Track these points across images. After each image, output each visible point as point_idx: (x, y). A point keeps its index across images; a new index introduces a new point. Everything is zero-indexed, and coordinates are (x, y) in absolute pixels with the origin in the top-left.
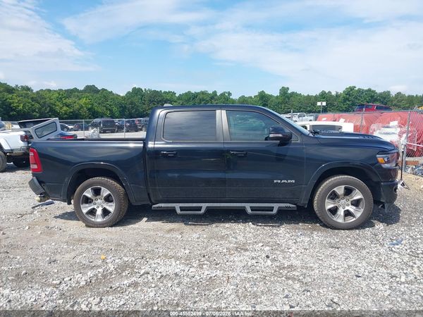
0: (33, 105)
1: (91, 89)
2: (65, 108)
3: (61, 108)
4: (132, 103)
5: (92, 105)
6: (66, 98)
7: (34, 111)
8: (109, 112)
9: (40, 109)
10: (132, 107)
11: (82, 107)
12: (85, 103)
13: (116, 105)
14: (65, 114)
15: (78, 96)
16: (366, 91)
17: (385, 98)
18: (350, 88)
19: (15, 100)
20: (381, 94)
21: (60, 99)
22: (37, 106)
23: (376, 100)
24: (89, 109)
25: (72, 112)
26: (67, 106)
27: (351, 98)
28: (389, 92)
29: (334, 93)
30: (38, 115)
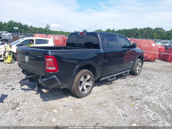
16: (18, 23)
17: (26, 28)
18: (11, 21)
20: (24, 25)
23: (22, 28)
27: (11, 26)
28: (27, 25)
29: (3, 23)
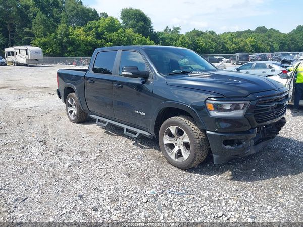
0: (212, 44)
1: (261, 30)
2: (233, 46)
3: (231, 46)
4: (292, 39)
5: (256, 42)
6: (235, 38)
7: (212, 48)
8: (269, 48)
9: (215, 47)
10: (293, 43)
11: (247, 44)
12: (250, 42)
13: (277, 42)
14: (233, 50)
15: (246, 36)
19: (201, 41)
21: (231, 39)
22: (214, 44)
24: (253, 46)
25: (238, 48)
26: (236, 44)
30: (214, 51)
